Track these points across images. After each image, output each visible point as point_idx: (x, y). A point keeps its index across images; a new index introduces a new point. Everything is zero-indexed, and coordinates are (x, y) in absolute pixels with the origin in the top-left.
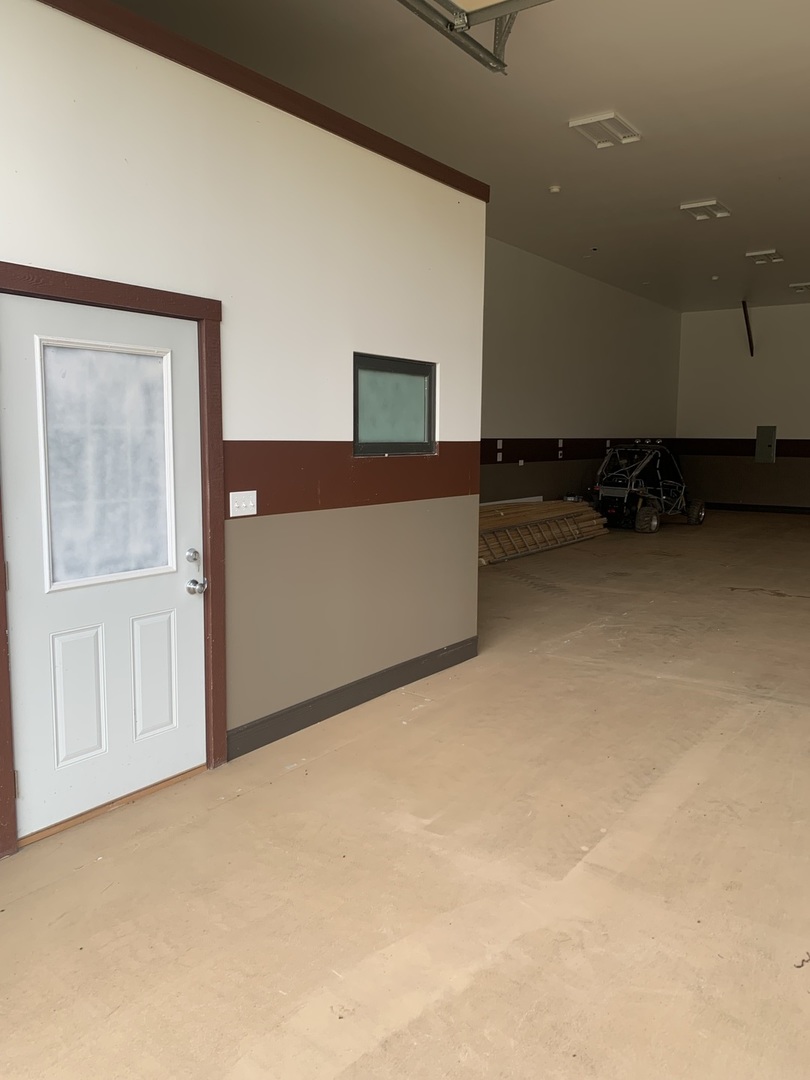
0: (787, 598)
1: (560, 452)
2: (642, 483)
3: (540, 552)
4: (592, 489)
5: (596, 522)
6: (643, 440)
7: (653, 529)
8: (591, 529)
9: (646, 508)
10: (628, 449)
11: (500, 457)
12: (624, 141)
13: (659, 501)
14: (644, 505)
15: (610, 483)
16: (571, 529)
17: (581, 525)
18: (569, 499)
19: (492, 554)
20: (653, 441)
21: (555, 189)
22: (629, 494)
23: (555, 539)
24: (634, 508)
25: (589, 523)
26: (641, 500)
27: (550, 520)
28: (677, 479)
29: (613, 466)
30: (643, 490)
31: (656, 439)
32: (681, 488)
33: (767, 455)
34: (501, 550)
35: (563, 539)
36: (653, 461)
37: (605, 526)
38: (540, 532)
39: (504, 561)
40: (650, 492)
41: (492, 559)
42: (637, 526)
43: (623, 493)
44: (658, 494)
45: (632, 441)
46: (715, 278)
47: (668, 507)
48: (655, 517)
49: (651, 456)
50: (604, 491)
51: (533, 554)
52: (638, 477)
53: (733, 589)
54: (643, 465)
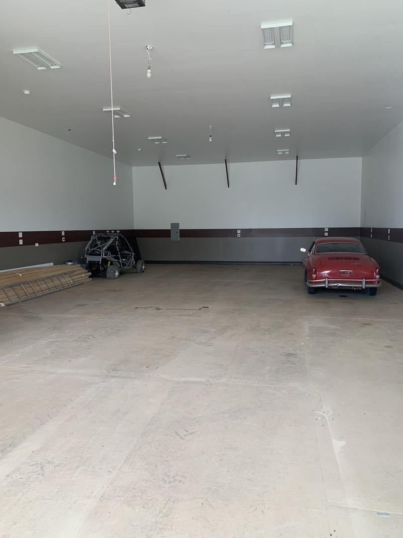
0: (161, 311)
1: (63, 238)
2: (109, 253)
3: (44, 295)
4: (83, 257)
5: (83, 275)
6: (110, 231)
7: (116, 277)
8: (81, 279)
9: (112, 266)
10: (103, 236)
11: (21, 242)
12: (52, 67)
13: (119, 262)
14: (111, 264)
15: (93, 254)
16: (67, 280)
17: (74, 278)
18: (69, 263)
19: (10, 300)
20: (115, 231)
21: (27, 92)
22: (102, 259)
23: (56, 287)
24: (106, 266)
25: (80, 276)
26: (109, 262)
27: (53, 276)
28: (129, 250)
29: (94, 245)
30: (110, 257)
31: (116, 230)
32: (132, 255)
33: (175, 237)
34: (17, 296)
35: (62, 286)
36: (114, 242)
37: (90, 277)
38: (46, 283)
39: (18, 303)
40: (115, 258)
41: (9, 302)
42: (107, 276)
43: (99, 259)
44: (118, 258)
45: (104, 231)
46: (139, 150)
47: (124, 265)
48: (117, 271)
49: (113, 239)
50: (90, 258)
51: (40, 296)
52: (106, 250)
53: (136, 308)
54: (109, 244)
